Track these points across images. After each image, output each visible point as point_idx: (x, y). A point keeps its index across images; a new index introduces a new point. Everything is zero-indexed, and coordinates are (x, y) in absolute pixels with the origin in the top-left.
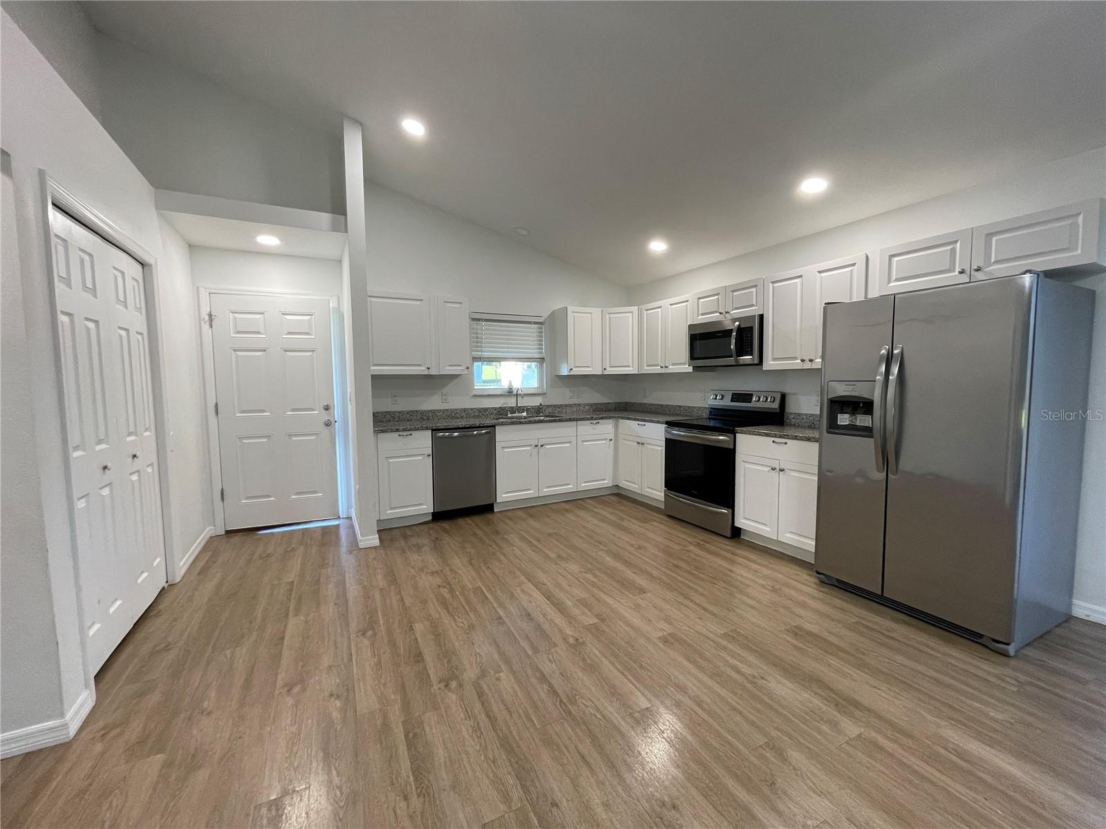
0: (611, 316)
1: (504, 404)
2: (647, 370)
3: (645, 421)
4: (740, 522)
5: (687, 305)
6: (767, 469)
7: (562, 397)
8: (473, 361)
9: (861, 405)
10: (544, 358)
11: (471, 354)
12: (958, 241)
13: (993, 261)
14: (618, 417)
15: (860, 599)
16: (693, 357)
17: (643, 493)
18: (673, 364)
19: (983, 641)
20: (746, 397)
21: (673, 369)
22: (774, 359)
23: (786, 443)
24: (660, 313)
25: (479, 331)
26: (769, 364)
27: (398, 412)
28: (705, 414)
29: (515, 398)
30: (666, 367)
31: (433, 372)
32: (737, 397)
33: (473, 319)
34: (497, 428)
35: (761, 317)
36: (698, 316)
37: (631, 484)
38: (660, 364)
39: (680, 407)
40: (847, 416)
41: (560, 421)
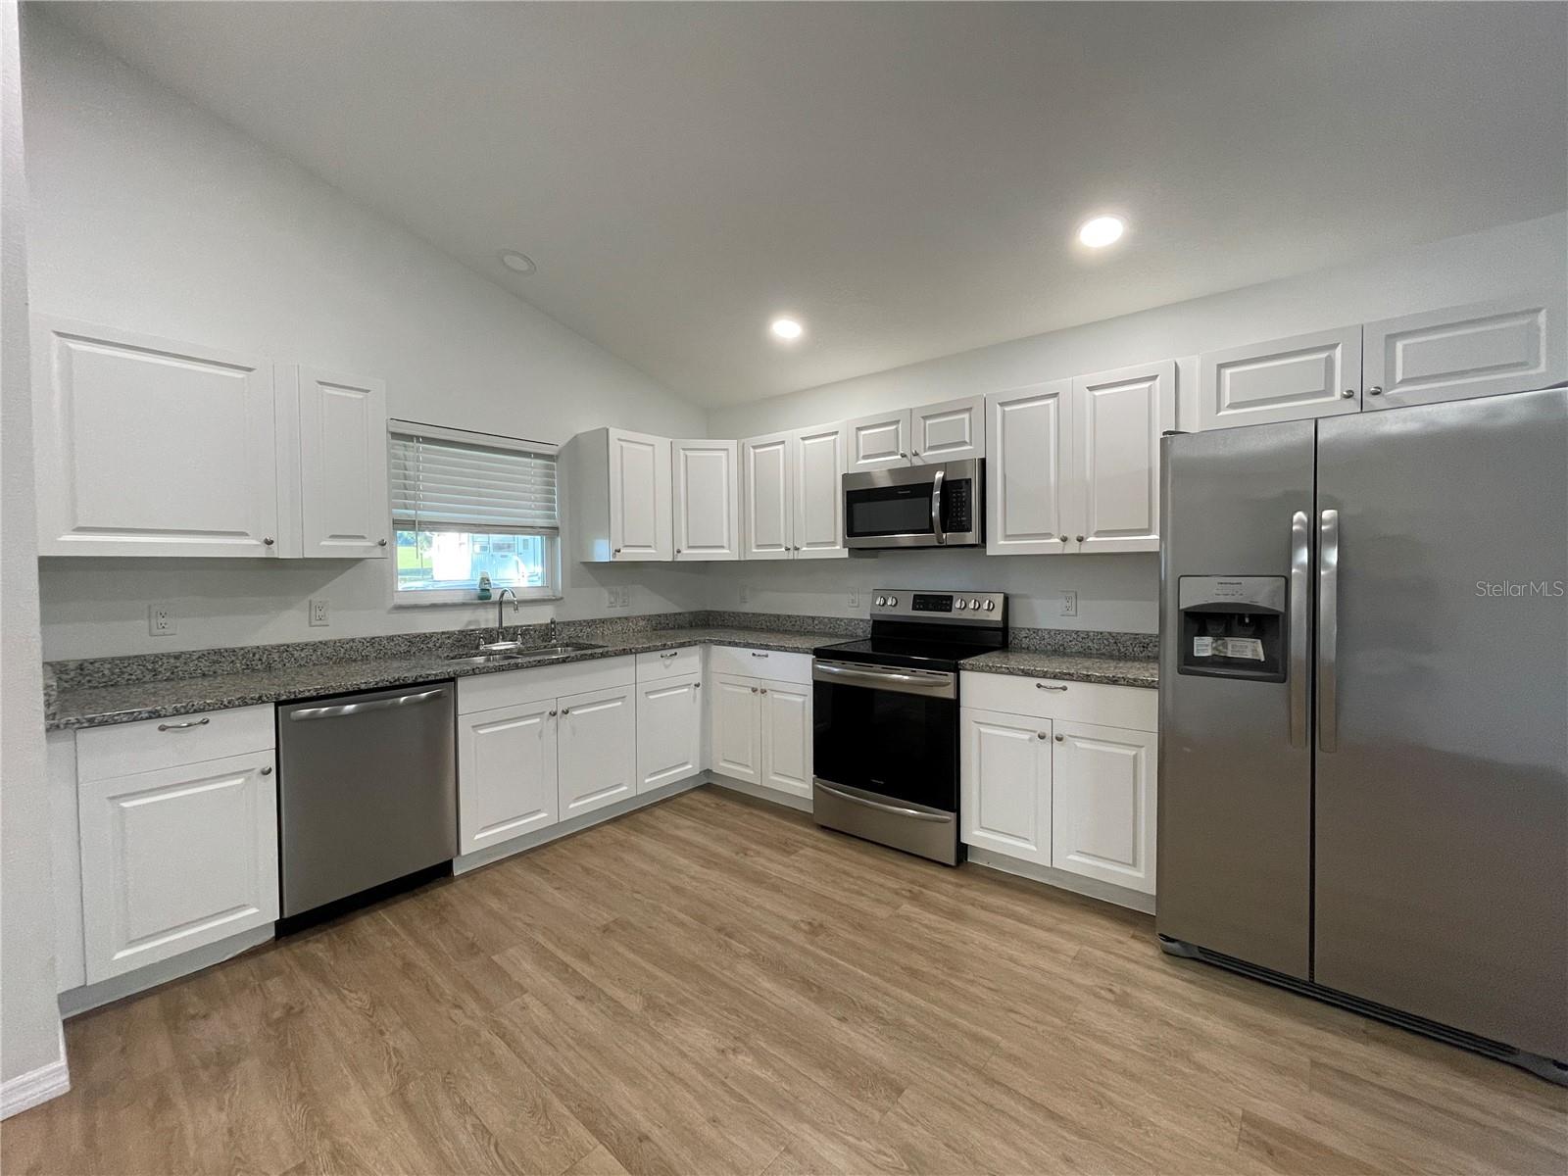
0: (688, 453)
1: (470, 623)
2: (757, 553)
3: (768, 647)
4: (972, 835)
5: (835, 440)
6: (1026, 736)
7: (594, 604)
8: (395, 529)
9: (1247, 620)
10: (557, 528)
11: (390, 513)
12: (1338, 344)
13: (1398, 381)
14: (711, 641)
15: (1256, 984)
16: (851, 531)
17: (764, 784)
18: (809, 544)
19: (1519, 1060)
20: (943, 602)
21: (807, 552)
22: (1007, 537)
23: (1065, 689)
24: (781, 452)
25: (409, 464)
26: (998, 545)
27: (169, 656)
28: (865, 631)
29: (497, 611)
30: (797, 549)
31: (282, 551)
32: (922, 601)
33: (395, 435)
34: (461, 683)
35: (983, 462)
36: (858, 459)
37: (736, 769)
38: (783, 542)
39: (813, 618)
40: (1208, 640)
41: (603, 655)
